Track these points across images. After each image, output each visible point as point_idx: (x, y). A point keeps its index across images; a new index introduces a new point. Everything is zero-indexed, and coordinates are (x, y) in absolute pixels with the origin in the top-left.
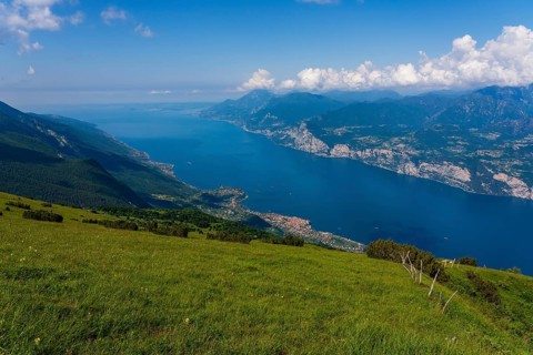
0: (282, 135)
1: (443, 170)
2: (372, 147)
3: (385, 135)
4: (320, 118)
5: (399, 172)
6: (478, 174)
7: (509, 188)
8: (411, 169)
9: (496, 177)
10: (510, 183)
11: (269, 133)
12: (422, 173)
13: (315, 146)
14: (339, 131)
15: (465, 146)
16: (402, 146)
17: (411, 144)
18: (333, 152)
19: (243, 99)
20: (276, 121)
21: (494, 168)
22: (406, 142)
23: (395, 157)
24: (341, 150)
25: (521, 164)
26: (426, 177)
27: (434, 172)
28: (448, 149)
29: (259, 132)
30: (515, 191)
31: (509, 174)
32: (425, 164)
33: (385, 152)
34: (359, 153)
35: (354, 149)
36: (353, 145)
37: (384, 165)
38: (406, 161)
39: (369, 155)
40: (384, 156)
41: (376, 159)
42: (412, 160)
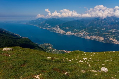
0: (52, 29)
1: (96, 38)
2: (77, 32)
3: (80, 29)
4: (61, 25)
5: (85, 38)
6: (106, 38)
7: (113, 41)
8: (88, 38)
9: (110, 39)
10: (113, 40)
11: (48, 29)
12: (91, 38)
13: (62, 32)
14: (67, 28)
15: (99, 32)
16: (84, 32)
17: (87, 31)
18: (67, 33)
19: (37, 20)
20: (49, 26)
21: (109, 37)
22: (86, 31)
23: (84, 35)
24: (69, 33)
25: (115, 36)
26: (92, 39)
27: (94, 38)
28: (95, 32)
29: (45, 28)
30: (115, 42)
31: (113, 38)
32: (92, 36)
33: (81, 33)
34: (74, 34)
35: (72, 33)
36: (72, 32)
37: (81, 36)
38: (87, 35)
39: (77, 34)
40: (81, 34)
41: (78, 35)
42: (88, 35)
